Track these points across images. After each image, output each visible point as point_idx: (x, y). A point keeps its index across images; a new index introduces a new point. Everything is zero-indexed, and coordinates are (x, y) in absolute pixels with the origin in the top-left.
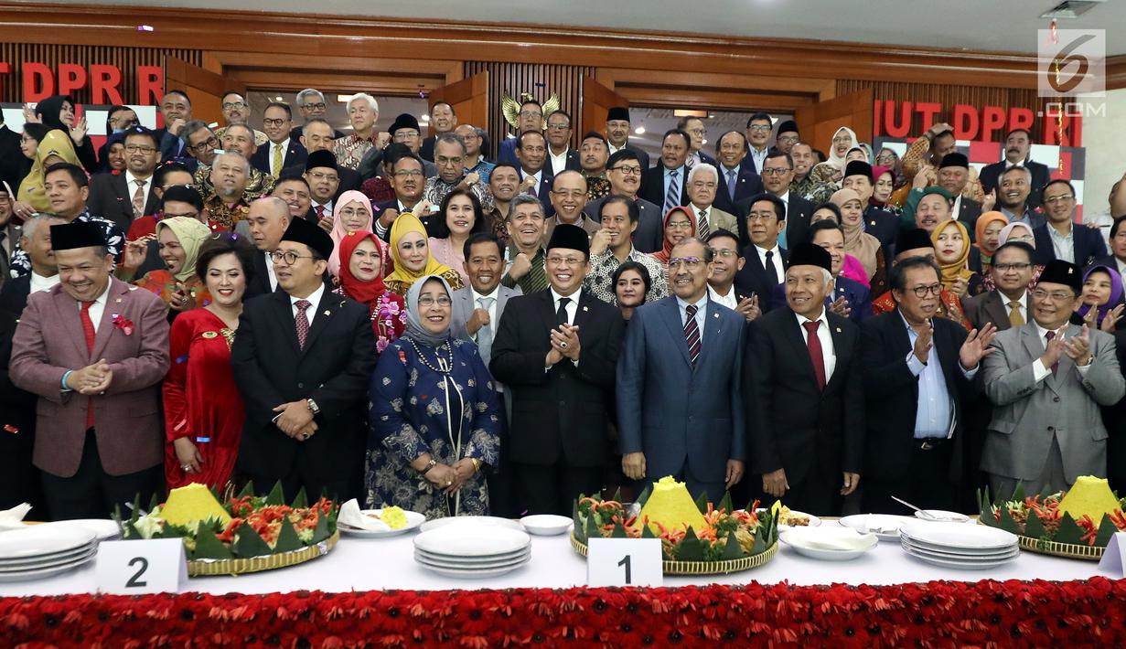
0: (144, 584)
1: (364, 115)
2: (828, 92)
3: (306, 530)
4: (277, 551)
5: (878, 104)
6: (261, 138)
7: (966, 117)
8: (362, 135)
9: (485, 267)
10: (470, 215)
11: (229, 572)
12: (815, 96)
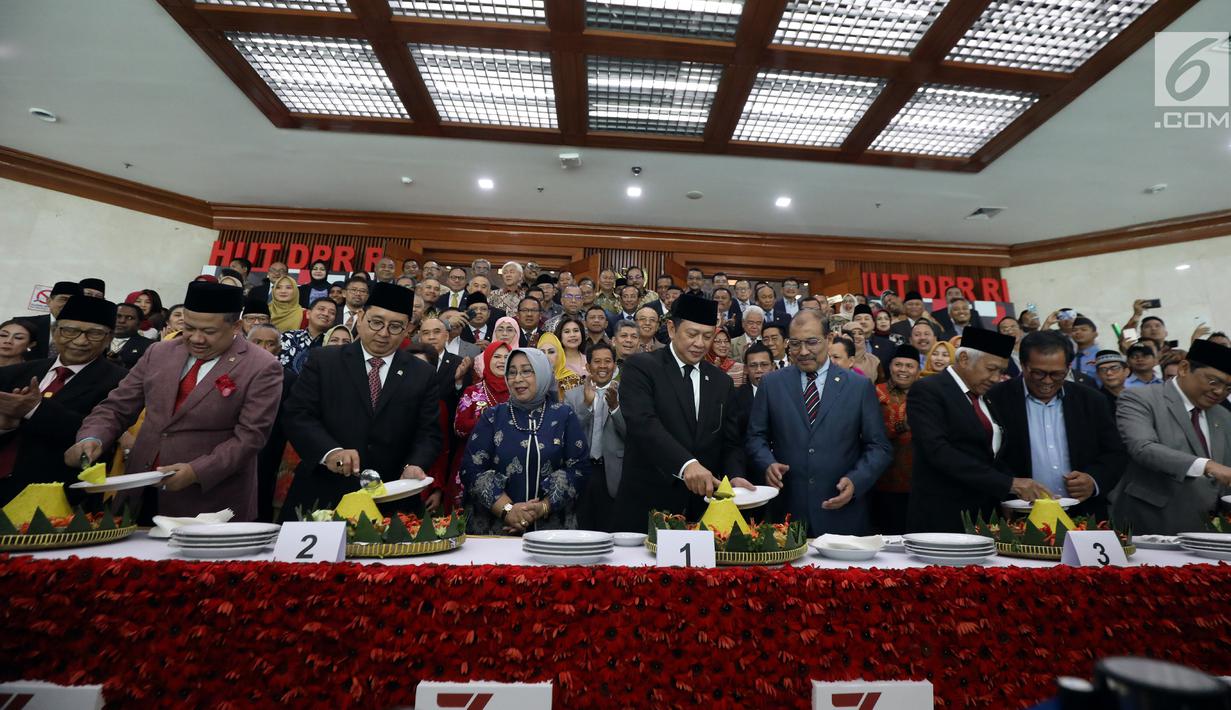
0: (311, 556)
1: (513, 275)
2: (830, 268)
3: (442, 528)
4: (416, 540)
5: (865, 275)
6: (444, 289)
7: (927, 283)
8: (509, 288)
9: (603, 365)
10: (579, 334)
11: (377, 554)
12: (821, 271)
